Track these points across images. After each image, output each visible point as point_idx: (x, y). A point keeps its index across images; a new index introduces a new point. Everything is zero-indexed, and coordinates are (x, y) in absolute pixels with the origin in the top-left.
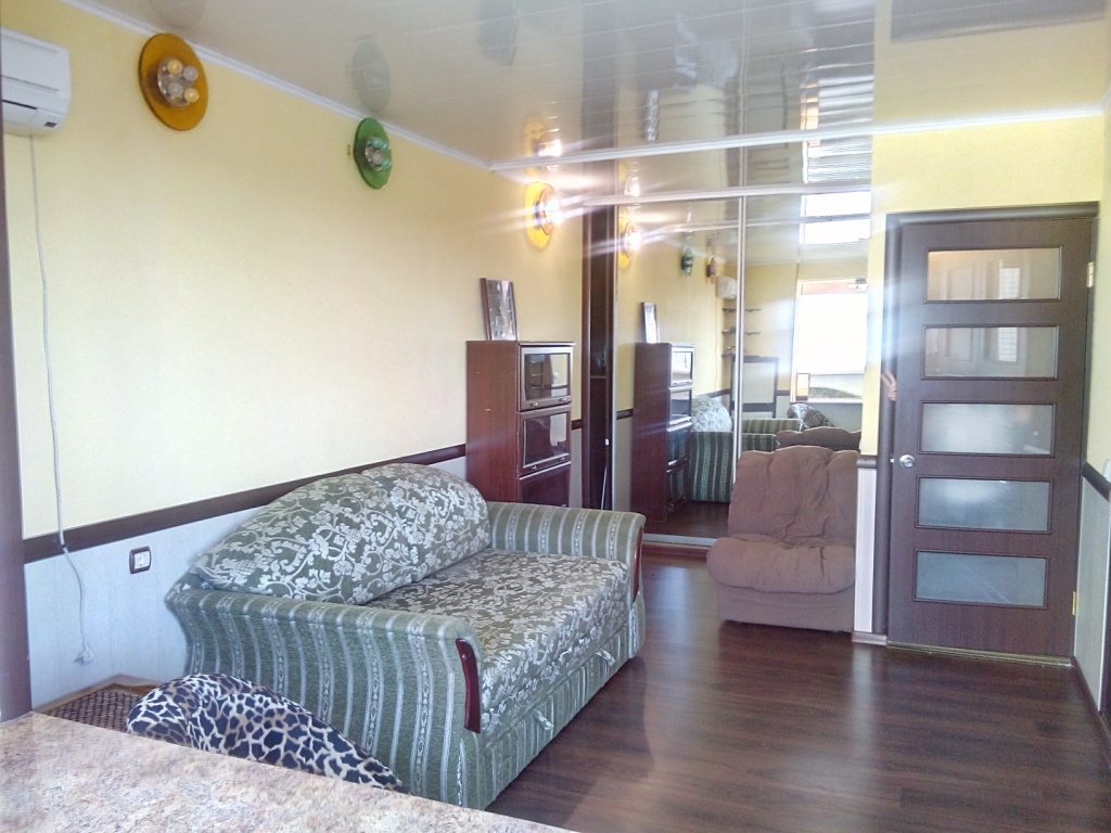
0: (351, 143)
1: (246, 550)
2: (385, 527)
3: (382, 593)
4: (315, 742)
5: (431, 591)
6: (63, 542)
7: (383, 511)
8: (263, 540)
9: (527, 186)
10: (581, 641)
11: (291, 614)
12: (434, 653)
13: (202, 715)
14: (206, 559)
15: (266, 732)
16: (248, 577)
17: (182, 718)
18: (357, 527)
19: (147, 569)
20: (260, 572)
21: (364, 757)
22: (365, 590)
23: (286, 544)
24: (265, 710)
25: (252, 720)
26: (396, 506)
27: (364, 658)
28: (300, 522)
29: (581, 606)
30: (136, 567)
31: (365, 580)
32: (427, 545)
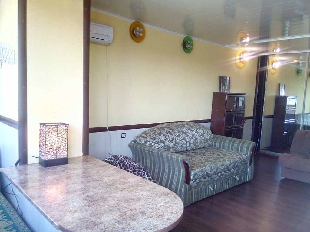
0: (182, 42)
1: (145, 136)
2: (180, 136)
3: (178, 151)
4: (143, 174)
5: (191, 153)
6: (108, 129)
7: (180, 132)
8: (149, 134)
9: (237, 50)
10: (227, 172)
11: (150, 150)
12: (178, 163)
13: (119, 162)
14: (137, 137)
15: (133, 169)
16: (145, 142)
17: (114, 161)
18: (173, 135)
19: (125, 137)
20: (147, 141)
21: (153, 179)
22: (173, 150)
23: (154, 136)
24: (133, 165)
25: (130, 166)
26: (184, 131)
27: (164, 162)
28: (159, 132)
29: (228, 162)
30: (123, 137)
31: (173, 147)
32: (192, 142)
